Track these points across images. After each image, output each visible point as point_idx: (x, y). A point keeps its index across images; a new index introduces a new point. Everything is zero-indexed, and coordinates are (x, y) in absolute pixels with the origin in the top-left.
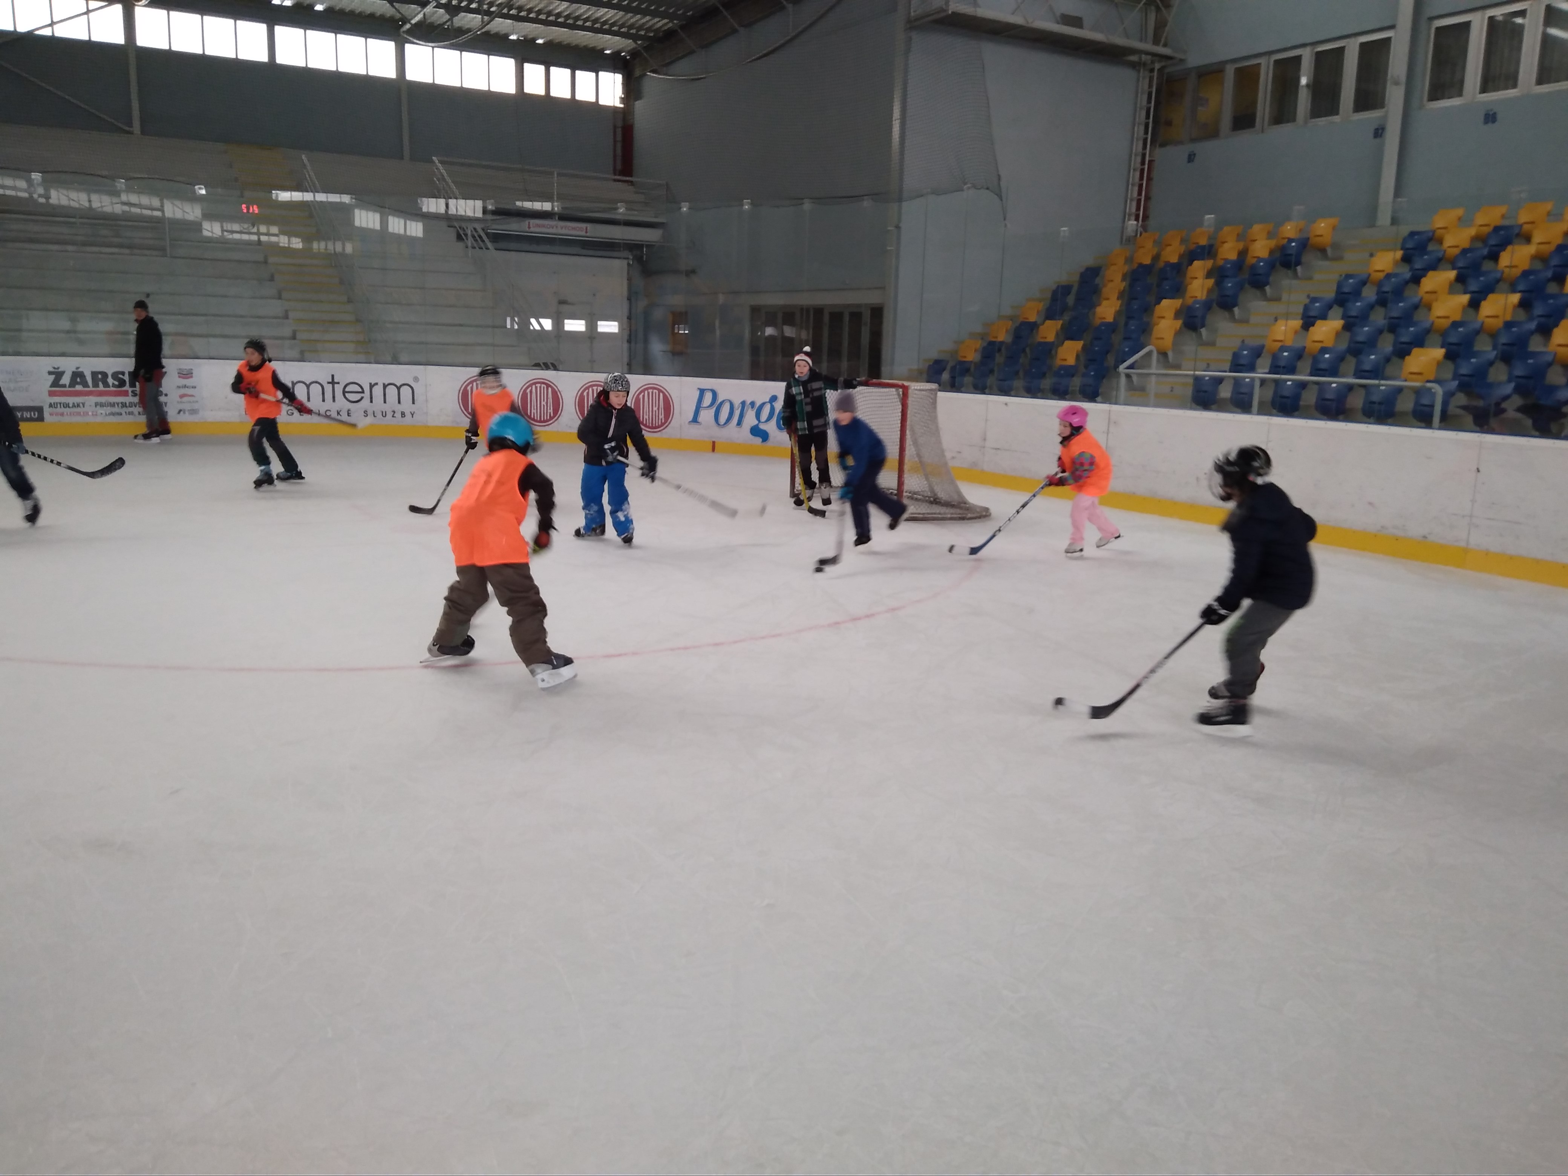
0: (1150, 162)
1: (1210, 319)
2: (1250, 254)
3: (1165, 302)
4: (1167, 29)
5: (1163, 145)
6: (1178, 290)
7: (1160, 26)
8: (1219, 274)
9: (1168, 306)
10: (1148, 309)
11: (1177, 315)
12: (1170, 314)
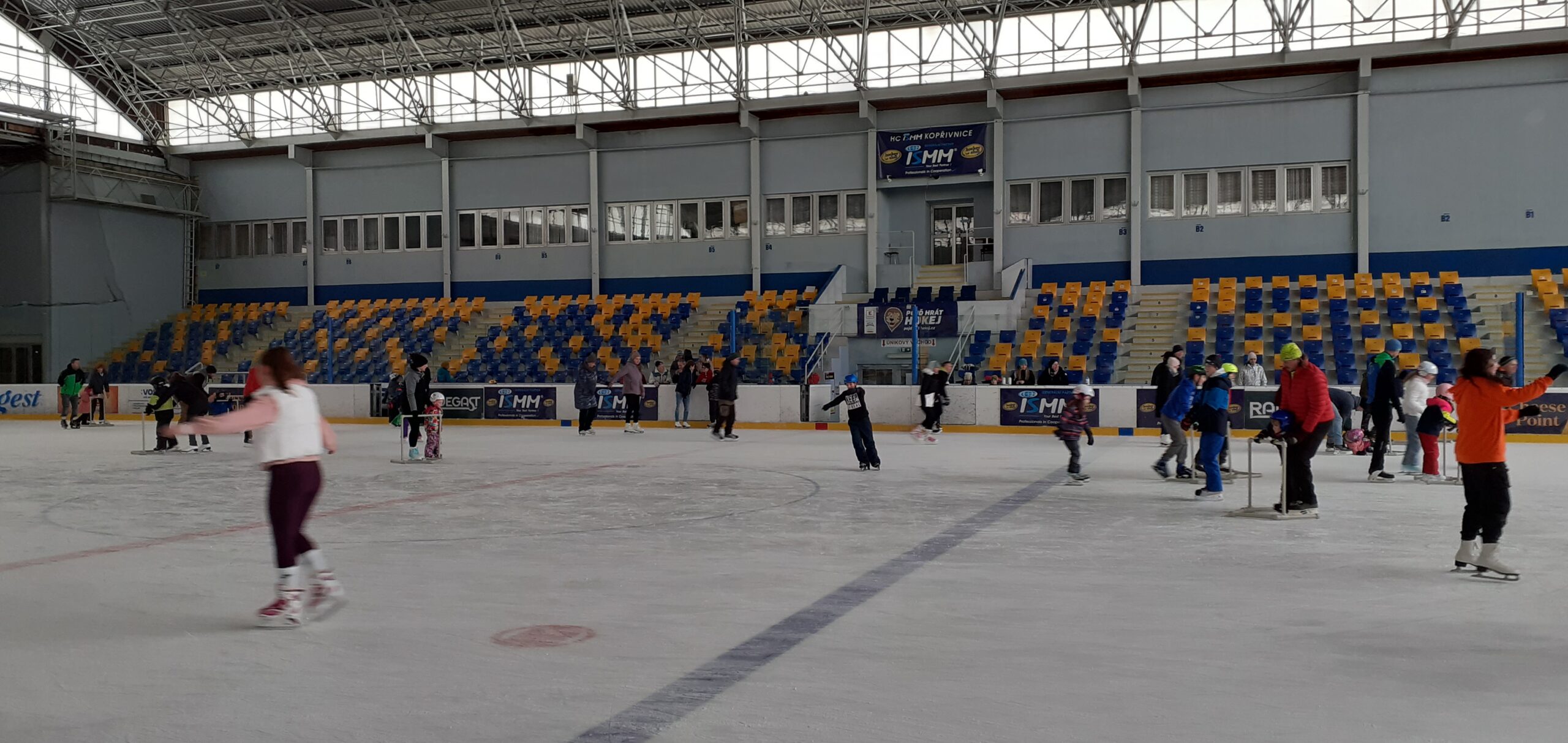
0: (195, 267)
1: (229, 349)
2: (249, 318)
3: (207, 341)
4: (198, 201)
5: (201, 258)
6: (214, 335)
7: (194, 200)
8: (234, 328)
9: (208, 343)
10: (199, 345)
11: (214, 346)
12: (210, 347)
